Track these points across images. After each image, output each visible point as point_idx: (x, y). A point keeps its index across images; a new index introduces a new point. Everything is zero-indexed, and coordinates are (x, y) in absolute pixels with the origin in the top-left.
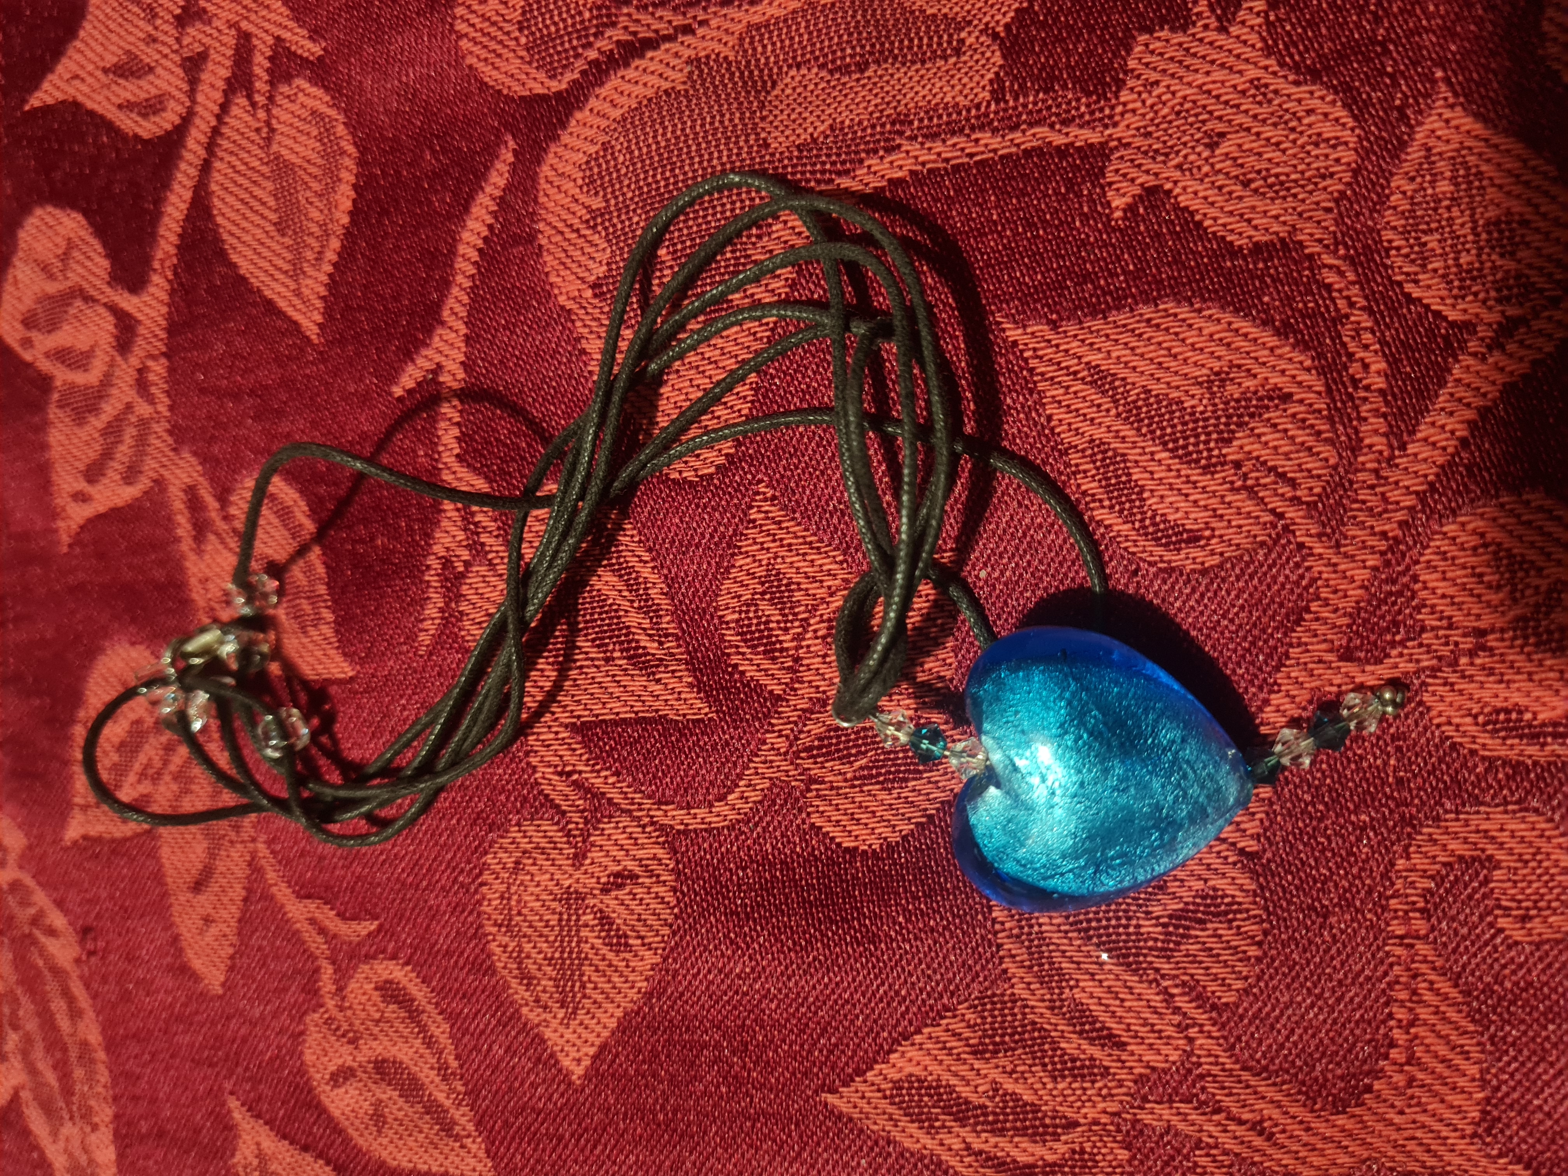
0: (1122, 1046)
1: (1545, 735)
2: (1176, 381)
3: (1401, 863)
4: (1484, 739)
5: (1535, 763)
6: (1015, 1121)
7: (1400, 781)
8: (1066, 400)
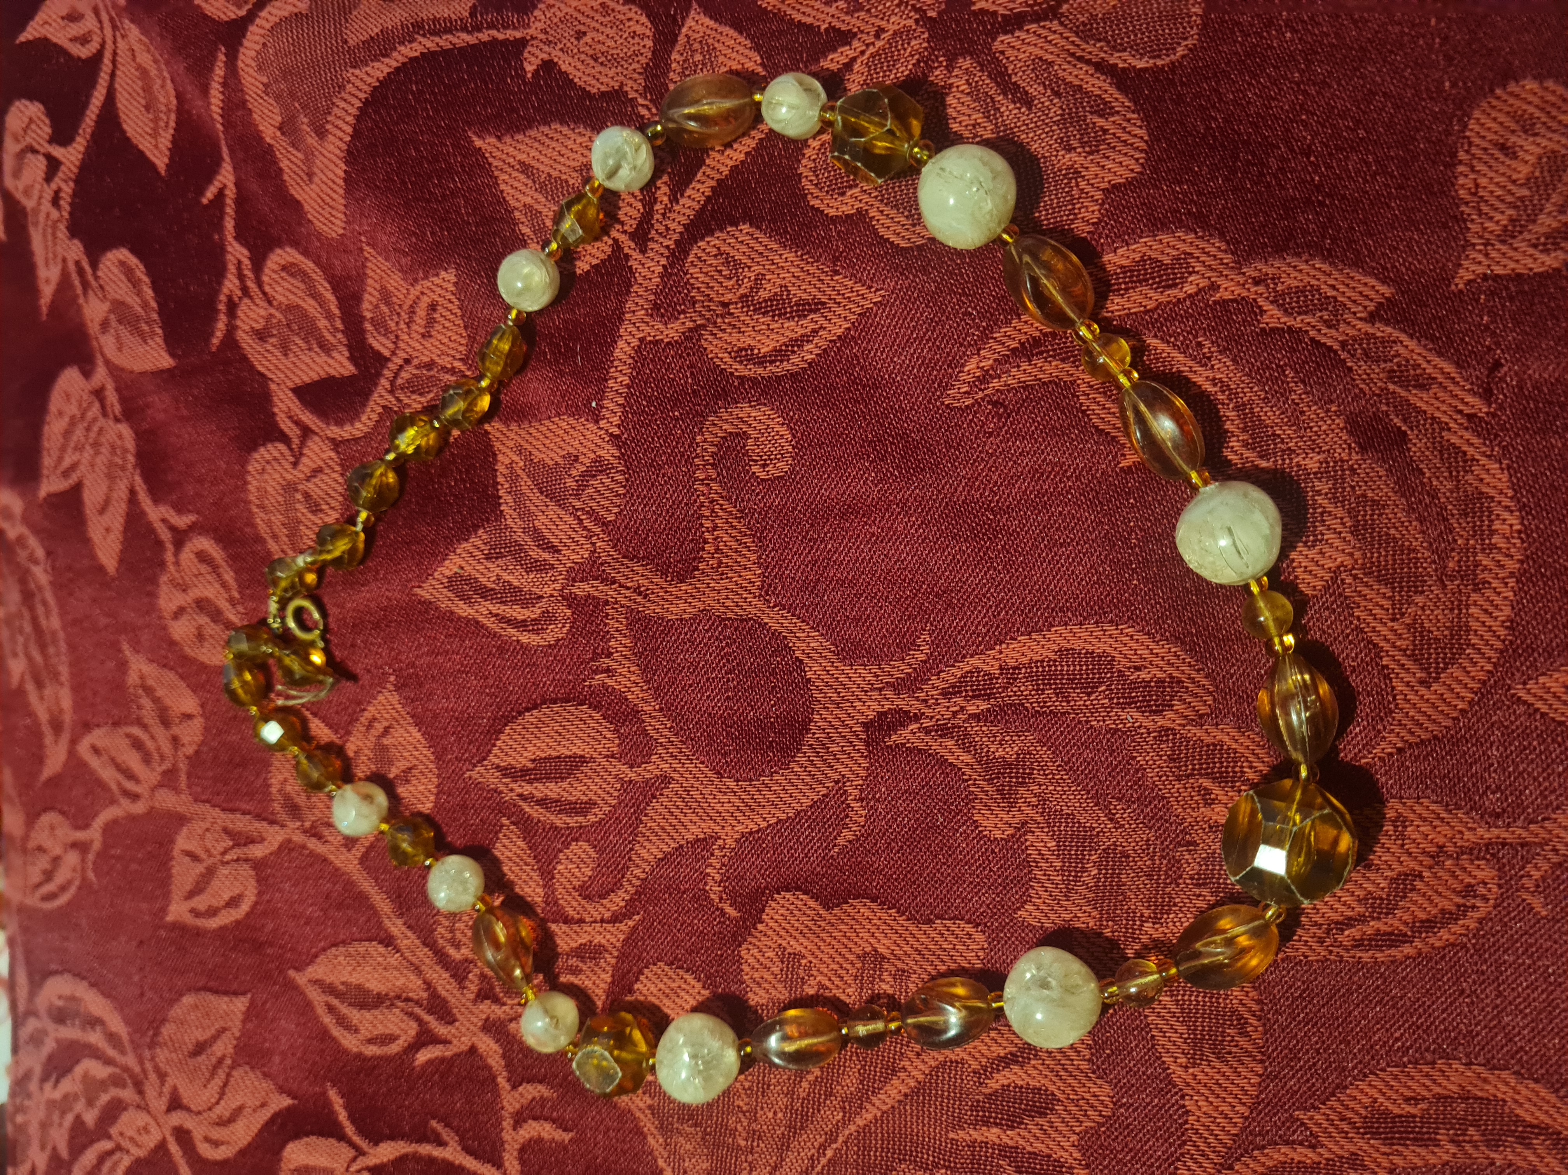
0: (559, 551)
1: (766, 362)
2: (563, 169)
3: (699, 438)
4: (737, 366)
5: (763, 378)
6: (511, 597)
7: (694, 391)
8: (511, 181)
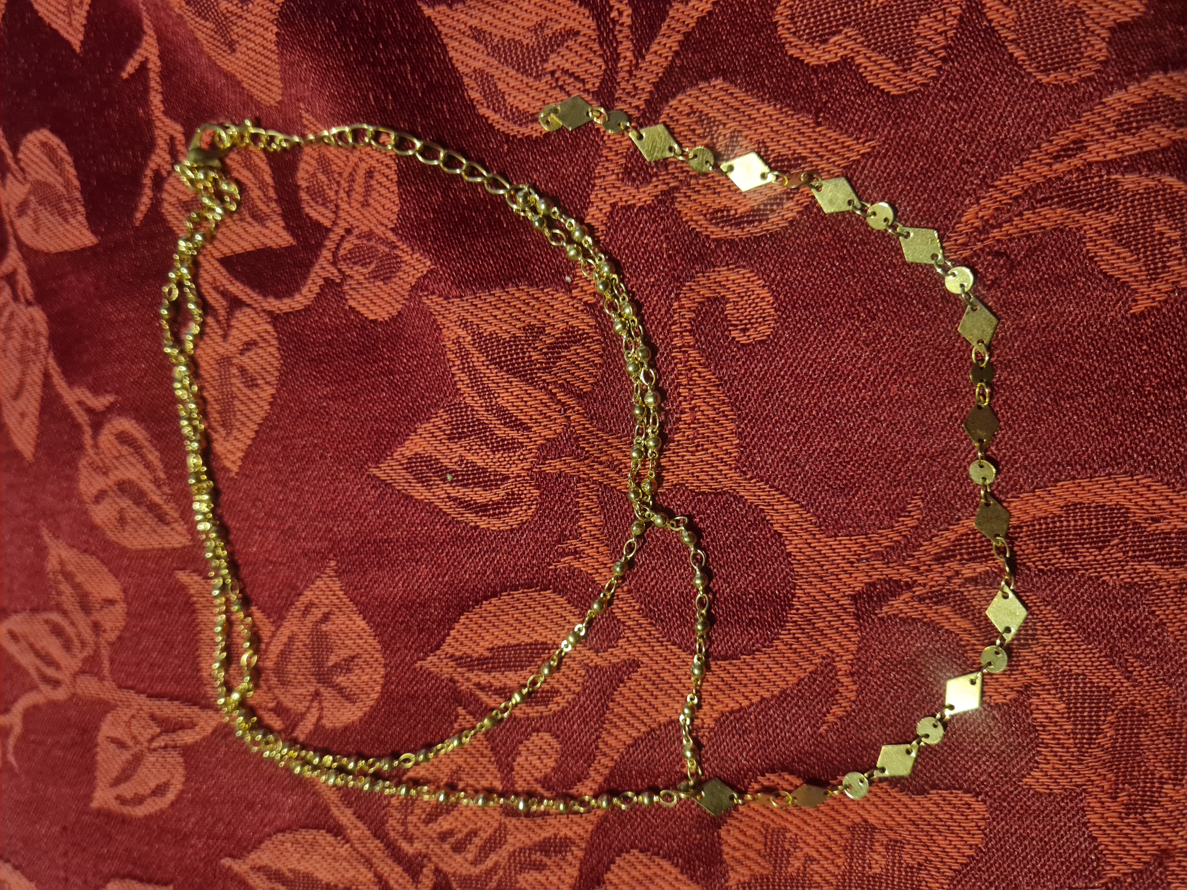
0: (528, 429)
1: (744, 222)
3: (676, 304)
4: (712, 228)
5: (741, 239)
6: (474, 478)
7: (670, 257)
